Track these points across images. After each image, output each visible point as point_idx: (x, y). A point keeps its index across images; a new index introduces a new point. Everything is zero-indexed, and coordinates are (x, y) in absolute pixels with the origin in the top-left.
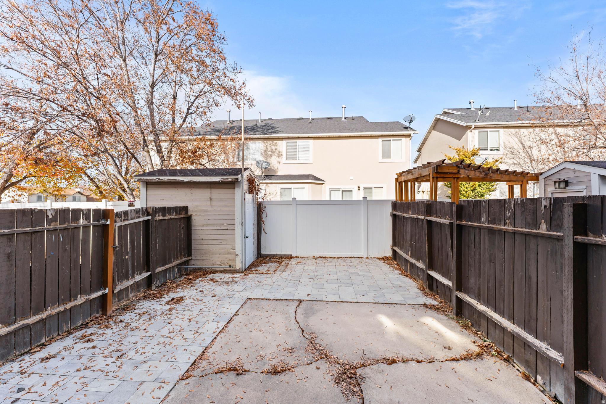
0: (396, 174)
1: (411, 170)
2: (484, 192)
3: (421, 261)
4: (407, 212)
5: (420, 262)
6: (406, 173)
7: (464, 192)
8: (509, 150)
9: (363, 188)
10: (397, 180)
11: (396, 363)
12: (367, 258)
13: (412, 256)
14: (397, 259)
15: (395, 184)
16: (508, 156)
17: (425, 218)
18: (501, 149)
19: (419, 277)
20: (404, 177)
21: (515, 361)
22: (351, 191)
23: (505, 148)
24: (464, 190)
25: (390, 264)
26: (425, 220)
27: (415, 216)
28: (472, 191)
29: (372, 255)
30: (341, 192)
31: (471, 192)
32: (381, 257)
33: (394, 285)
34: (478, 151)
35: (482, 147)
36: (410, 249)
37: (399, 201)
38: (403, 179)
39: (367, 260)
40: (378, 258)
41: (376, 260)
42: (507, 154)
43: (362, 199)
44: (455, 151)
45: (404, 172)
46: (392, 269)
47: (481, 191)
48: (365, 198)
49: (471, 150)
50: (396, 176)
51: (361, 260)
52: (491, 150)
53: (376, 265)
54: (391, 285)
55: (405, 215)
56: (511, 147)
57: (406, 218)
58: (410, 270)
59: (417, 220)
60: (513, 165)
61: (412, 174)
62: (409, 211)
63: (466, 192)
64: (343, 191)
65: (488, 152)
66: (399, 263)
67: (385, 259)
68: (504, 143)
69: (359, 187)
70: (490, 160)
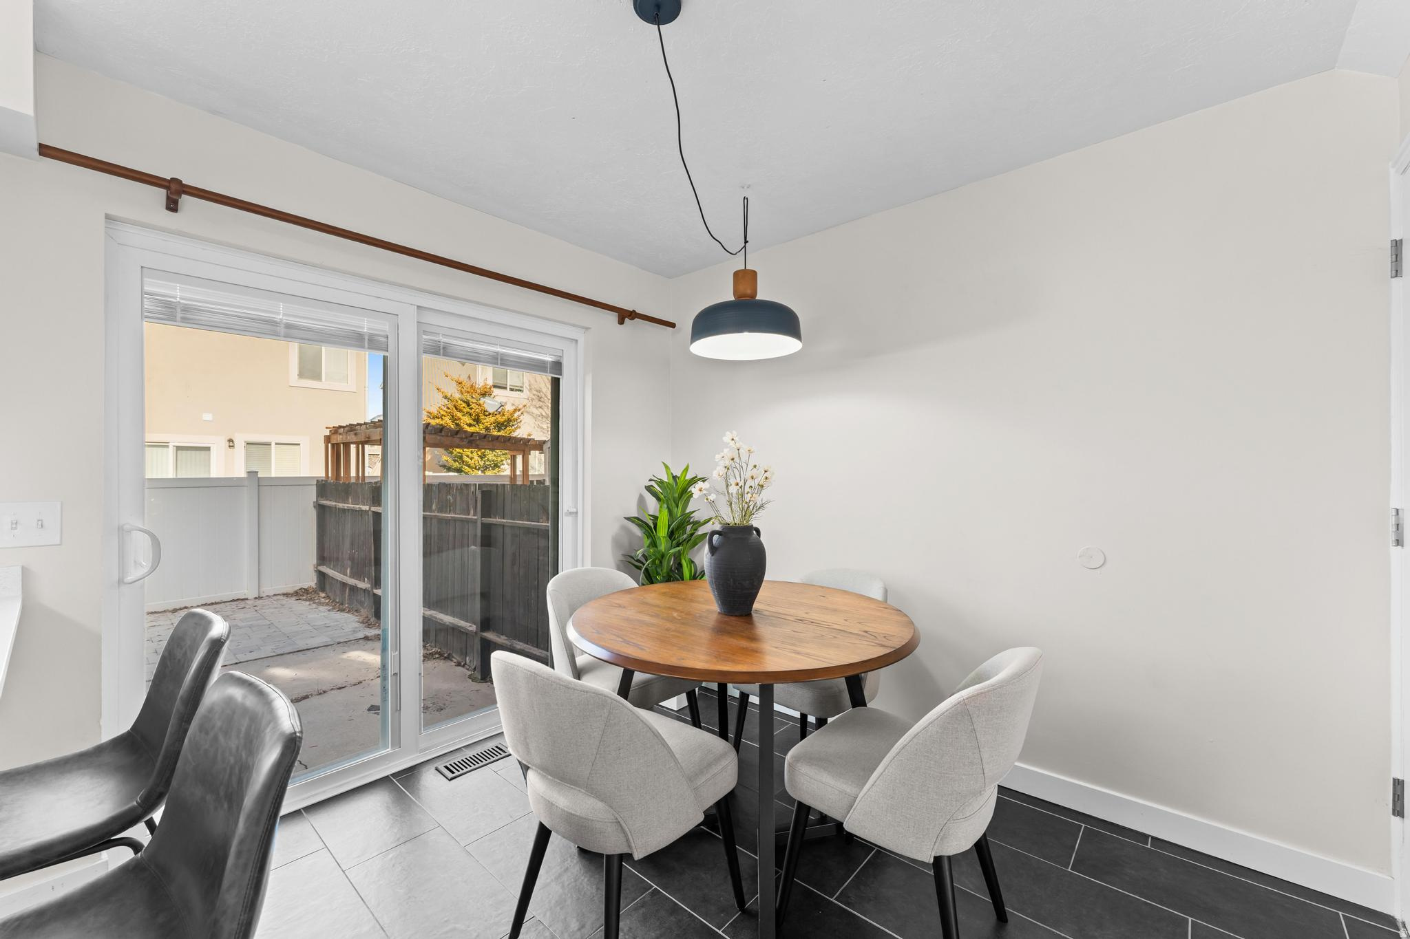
0: (327, 428)
1: (355, 425)
2: (499, 460)
3: (366, 579)
4: (345, 501)
5: (364, 581)
6: (346, 429)
7: (468, 460)
8: (535, 392)
9: (243, 444)
10: (328, 439)
11: (308, 698)
12: (260, 598)
13: (353, 576)
14: (327, 587)
15: (323, 445)
16: (534, 403)
17: (370, 509)
18: (525, 390)
19: (361, 603)
20: (341, 437)
21: (455, 657)
22: (208, 449)
23: (530, 390)
24: (468, 456)
25: (311, 600)
26: (370, 513)
27: (357, 506)
28: (482, 458)
29: (268, 589)
30: (171, 450)
31: (480, 460)
32: (291, 591)
33: (315, 627)
34: (492, 389)
35: (501, 382)
36: (349, 563)
37: (331, 480)
38: (339, 439)
39: (259, 602)
40: (284, 595)
41: (281, 597)
42: (532, 399)
43: (243, 474)
44: (454, 384)
45: (340, 427)
46: (314, 606)
47: (494, 458)
48: (252, 474)
49: (481, 385)
50: (327, 433)
51: (242, 604)
52: (511, 390)
53: (279, 606)
54: (311, 628)
55: (341, 505)
56: (538, 389)
57: (344, 510)
58: (350, 599)
59: (360, 513)
60: (540, 418)
61: (356, 434)
62: (348, 498)
63: (471, 459)
64: (179, 448)
65: (507, 393)
66: (330, 595)
67: (301, 594)
68: (529, 381)
69: (231, 441)
70: (509, 408)
